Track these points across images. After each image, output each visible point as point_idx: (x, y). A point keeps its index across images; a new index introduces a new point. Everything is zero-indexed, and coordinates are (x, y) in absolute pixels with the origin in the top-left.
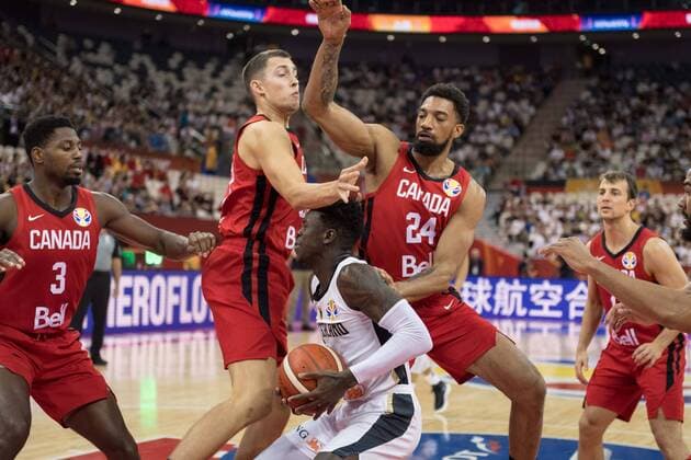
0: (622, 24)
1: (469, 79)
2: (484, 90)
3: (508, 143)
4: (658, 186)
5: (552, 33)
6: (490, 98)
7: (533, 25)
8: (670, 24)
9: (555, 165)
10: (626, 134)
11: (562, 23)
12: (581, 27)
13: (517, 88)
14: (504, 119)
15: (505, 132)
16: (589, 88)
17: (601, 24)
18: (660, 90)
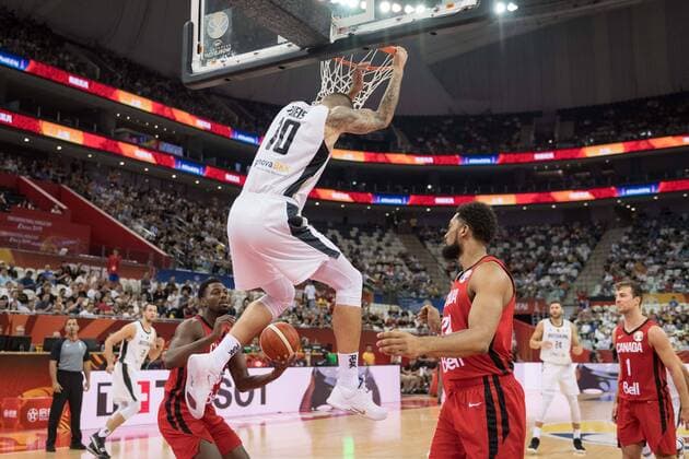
0: (646, 190)
1: (545, 233)
2: (555, 239)
3: (575, 273)
4: (683, 297)
5: (597, 199)
6: (560, 244)
7: (585, 195)
8: (679, 188)
9: (608, 286)
10: (656, 263)
11: (604, 192)
12: (616, 195)
13: (577, 237)
14: (570, 258)
15: (571, 266)
16: (626, 234)
17: (631, 192)
18: (677, 233)
